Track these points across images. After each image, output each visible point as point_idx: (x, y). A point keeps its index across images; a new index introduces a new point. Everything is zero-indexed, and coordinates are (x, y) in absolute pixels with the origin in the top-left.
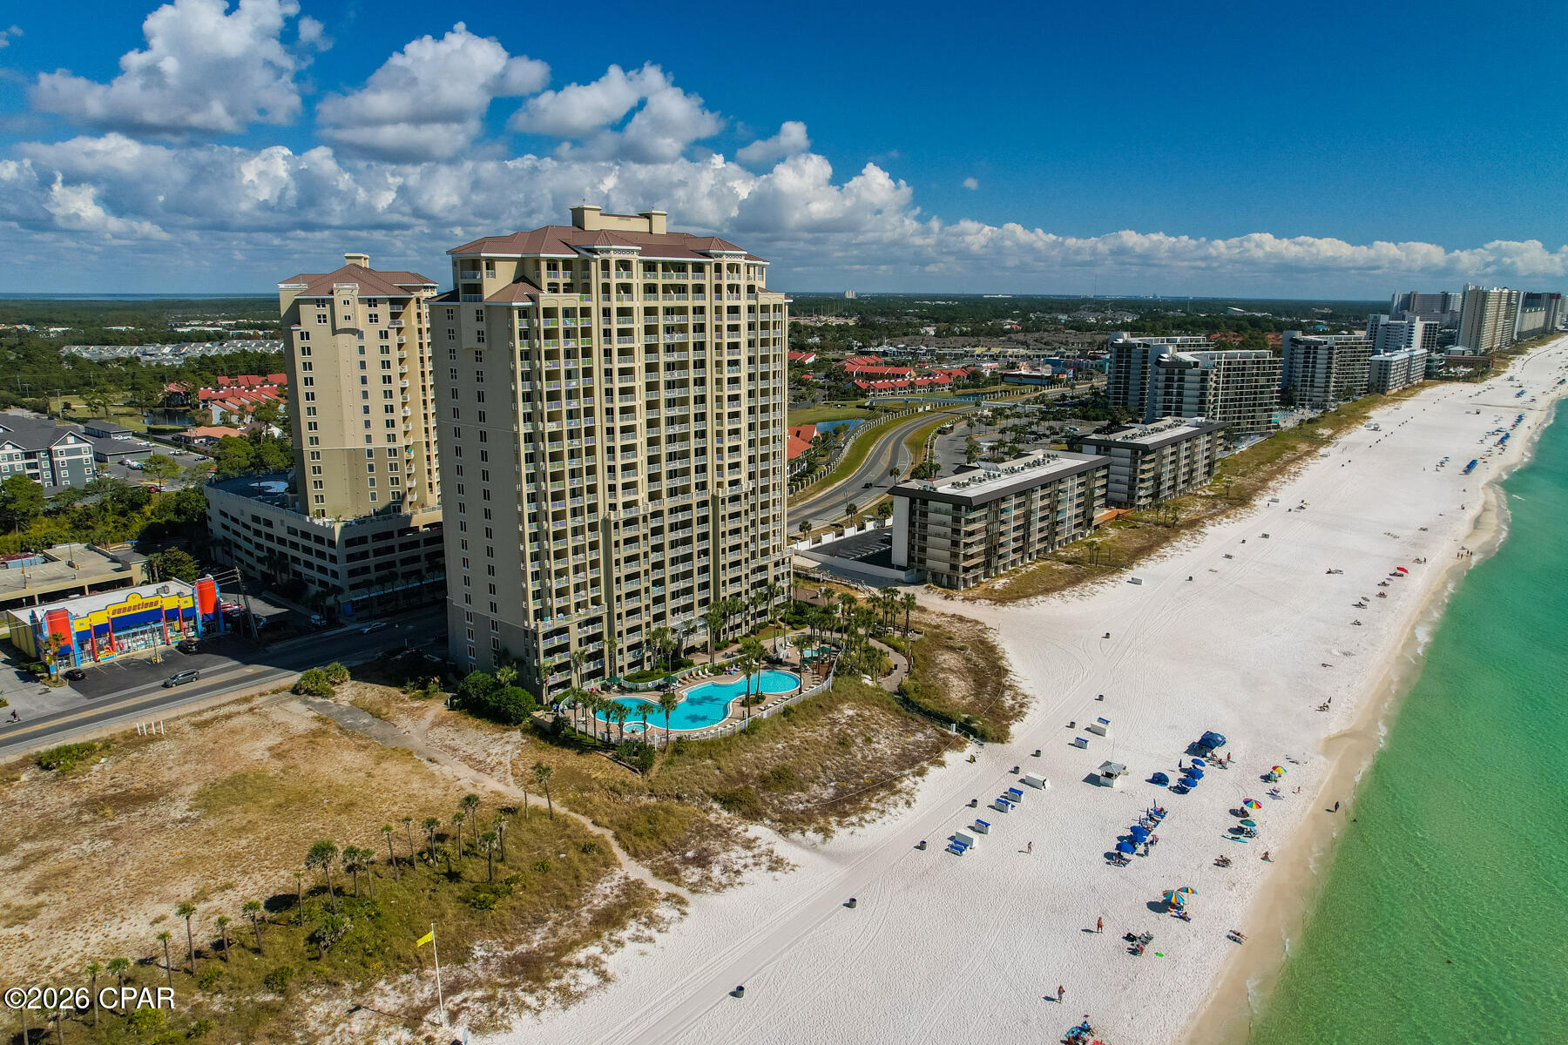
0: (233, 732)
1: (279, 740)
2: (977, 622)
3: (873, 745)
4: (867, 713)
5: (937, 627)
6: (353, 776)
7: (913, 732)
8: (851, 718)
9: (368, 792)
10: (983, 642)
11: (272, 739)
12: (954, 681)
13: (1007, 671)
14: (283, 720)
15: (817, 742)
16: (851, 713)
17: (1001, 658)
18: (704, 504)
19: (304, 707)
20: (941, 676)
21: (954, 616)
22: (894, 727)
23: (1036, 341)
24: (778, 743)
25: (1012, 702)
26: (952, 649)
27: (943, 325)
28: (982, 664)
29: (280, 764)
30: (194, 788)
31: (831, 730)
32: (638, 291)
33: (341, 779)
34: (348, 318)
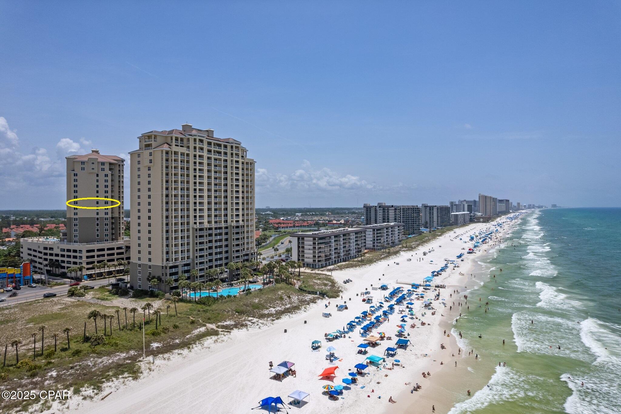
1: (63, 306)
2: (324, 274)
3: (291, 299)
4: (288, 291)
8: (282, 292)
10: (326, 278)
14: (64, 302)
18: (226, 228)
19: (72, 299)
21: (315, 273)
26: (316, 279)
32: (205, 150)
34: (93, 169)
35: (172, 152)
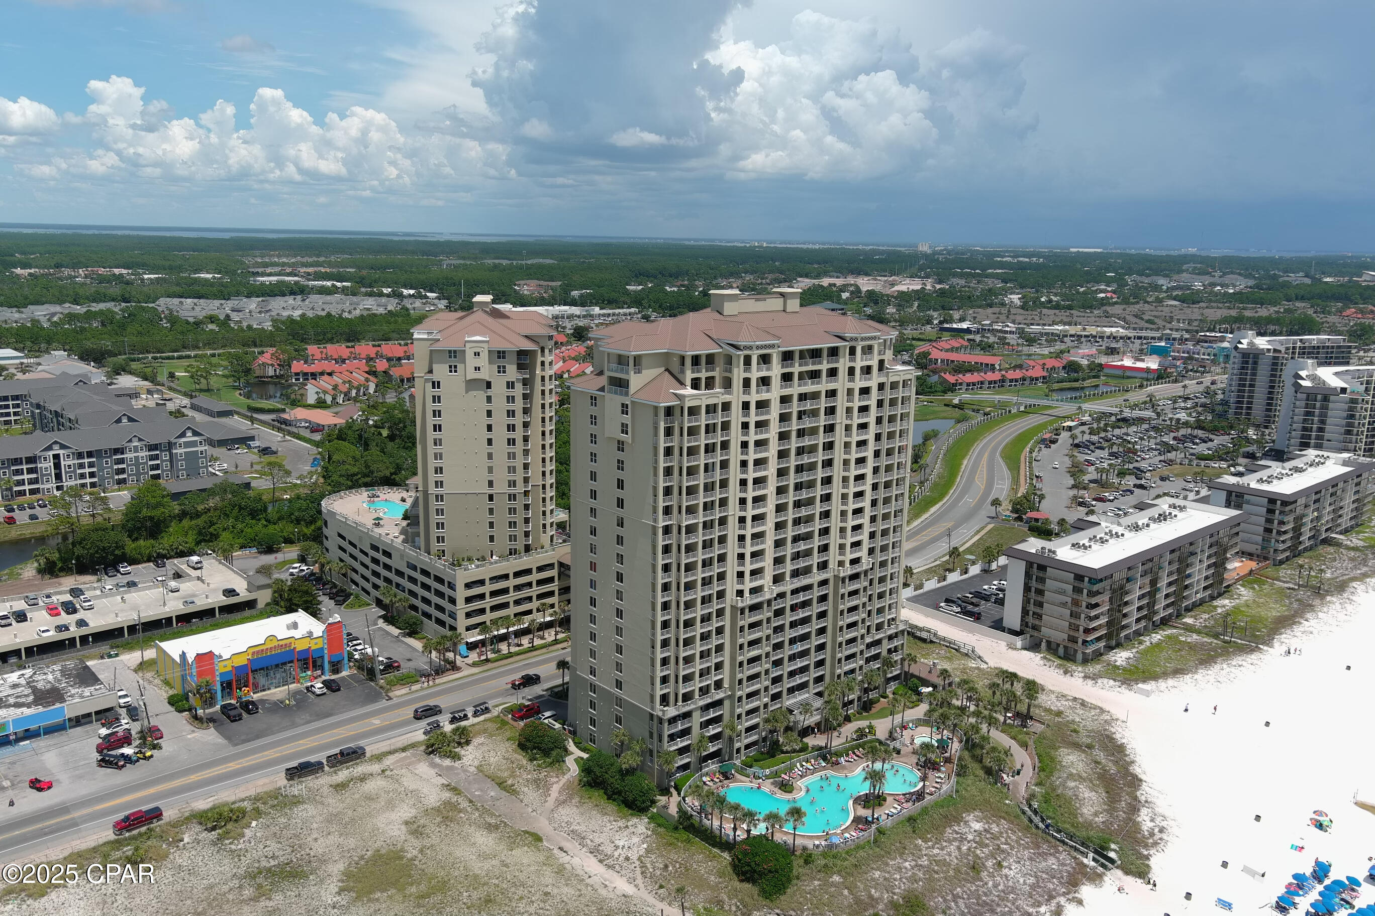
0: (369, 798)
1: (413, 812)
2: (1102, 711)
3: (1005, 871)
4: (995, 829)
5: (1059, 713)
6: (487, 865)
7: (1044, 856)
8: (979, 833)
9: (505, 886)
10: (1111, 738)
11: (406, 812)
12: (1086, 793)
13: (1141, 780)
14: (415, 787)
15: (943, 863)
16: (977, 826)
17: (1133, 762)
18: (824, 583)
19: (432, 772)
20: (1071, 784)
21: (1075, 699)
22: (1025, 848)
23: (1136, 316)
24: (906, 861)
25: (1151, 824)
26: (1077, 746)
27: (1031, 292)
28: (1113, 769)
29: (417, 843)
30: (341, 866)
31: (959, 848)
32: (776, 382)
33: (478, 867)
34: (477, 369)
35: (682, 408)
